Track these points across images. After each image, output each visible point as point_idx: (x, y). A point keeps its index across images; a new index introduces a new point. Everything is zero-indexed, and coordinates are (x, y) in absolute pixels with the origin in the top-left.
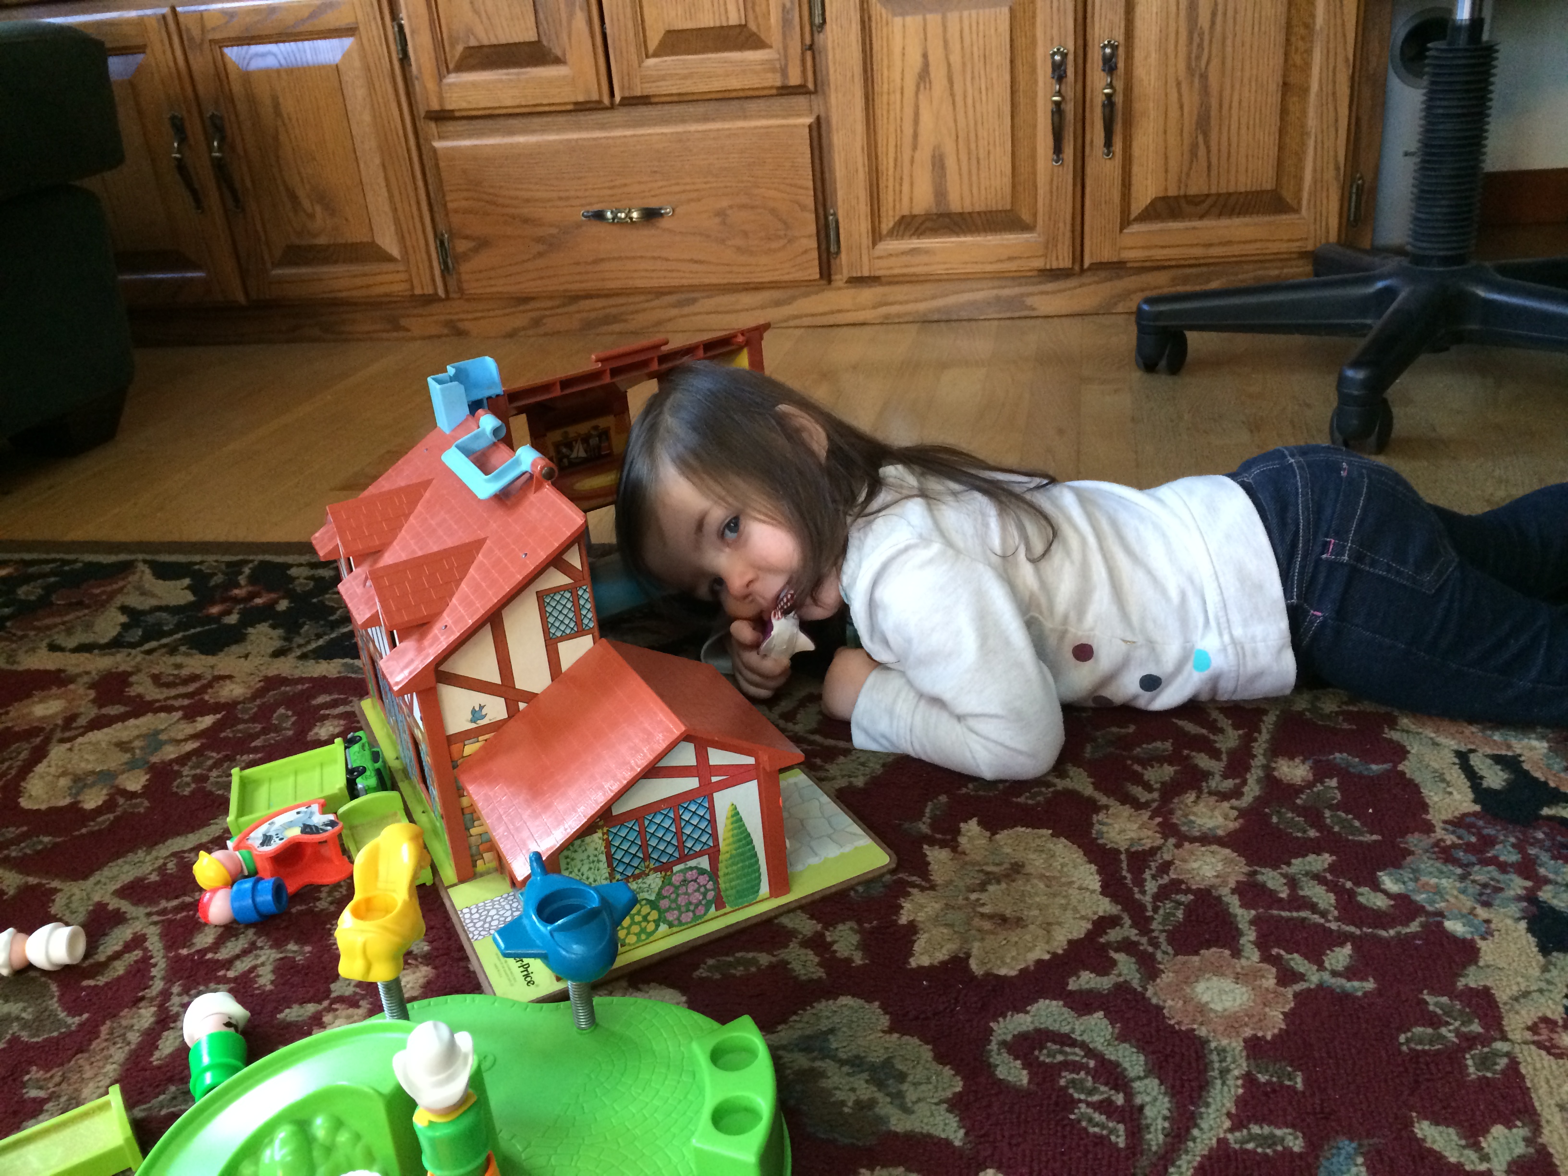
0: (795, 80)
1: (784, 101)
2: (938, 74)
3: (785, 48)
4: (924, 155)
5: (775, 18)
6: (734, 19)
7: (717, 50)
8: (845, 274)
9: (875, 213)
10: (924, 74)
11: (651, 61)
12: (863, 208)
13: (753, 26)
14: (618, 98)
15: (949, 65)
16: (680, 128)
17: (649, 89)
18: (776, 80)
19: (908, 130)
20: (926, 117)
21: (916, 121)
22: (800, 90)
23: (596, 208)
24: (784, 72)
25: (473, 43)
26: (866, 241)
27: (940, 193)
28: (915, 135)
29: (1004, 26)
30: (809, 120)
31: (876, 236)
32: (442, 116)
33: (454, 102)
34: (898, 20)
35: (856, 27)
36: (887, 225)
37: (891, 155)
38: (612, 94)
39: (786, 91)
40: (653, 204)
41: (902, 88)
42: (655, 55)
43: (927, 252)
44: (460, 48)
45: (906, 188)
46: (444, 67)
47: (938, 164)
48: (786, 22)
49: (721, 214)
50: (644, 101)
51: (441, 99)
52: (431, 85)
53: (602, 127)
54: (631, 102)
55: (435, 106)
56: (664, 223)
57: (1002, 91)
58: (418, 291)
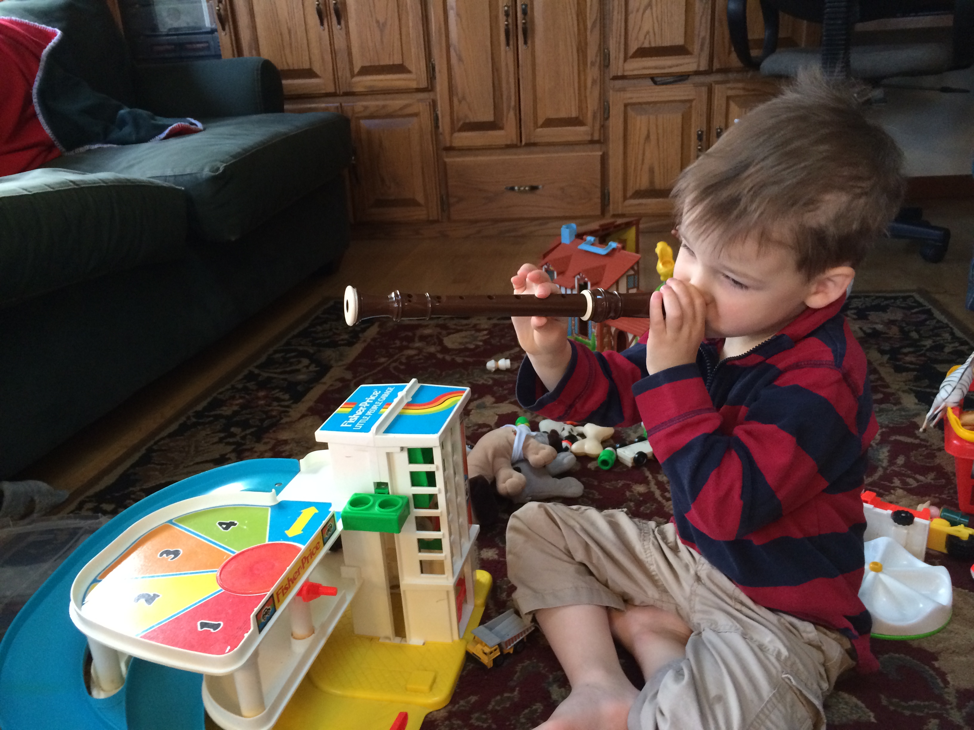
0: (596, 137)
1: (590, 146)
2: (653, 137)
3: (593, 126)
4: (646, 167)
5: (590, 114)
6: (574, 115)
7: (565, 126)
8: (611, 213)
9: (625, 190)
10: (648, 137)
11: (539, 130)
12: (620, 187)
13: (581, 118)
14: (523, 143)
15: (658, 134)
16: (549, 155)
17: (537, 140)
18: (589, 138)
19: (640, 157)
20: (647, 154)
21: (644, 154)
22: (598, 142)
23: (511, 185)
24: (592, 135)
25: (467, 121)
26: (621, 199)
27: (652, 182)
28: (643, 160)
29: (679, 120)
30: (601, 153)
31: (625, 198)
32: (450, 149)
33: (457, 143)
34: (639, 118)
35: (622, 119)
36: (629, 193)
37: (633, 167)
38: (521, 141)
39: (592, 142)
40: (535, 184)
41: (639, 143)
42: (542, 126)
43: (645, 205)
44: (461, 123)
45: (638, 178)
46: (453, 130)
47: (651, 171)
48: (594, 117)
49: (562, 189)
50: (535, 144)
51: (451, 141)
52: (448, 138)
53: (515, 154)
54: (528, 145)
55: (448, 145)
56: (538, 192)
57: (678, 144)
58: (431, 218)
